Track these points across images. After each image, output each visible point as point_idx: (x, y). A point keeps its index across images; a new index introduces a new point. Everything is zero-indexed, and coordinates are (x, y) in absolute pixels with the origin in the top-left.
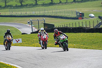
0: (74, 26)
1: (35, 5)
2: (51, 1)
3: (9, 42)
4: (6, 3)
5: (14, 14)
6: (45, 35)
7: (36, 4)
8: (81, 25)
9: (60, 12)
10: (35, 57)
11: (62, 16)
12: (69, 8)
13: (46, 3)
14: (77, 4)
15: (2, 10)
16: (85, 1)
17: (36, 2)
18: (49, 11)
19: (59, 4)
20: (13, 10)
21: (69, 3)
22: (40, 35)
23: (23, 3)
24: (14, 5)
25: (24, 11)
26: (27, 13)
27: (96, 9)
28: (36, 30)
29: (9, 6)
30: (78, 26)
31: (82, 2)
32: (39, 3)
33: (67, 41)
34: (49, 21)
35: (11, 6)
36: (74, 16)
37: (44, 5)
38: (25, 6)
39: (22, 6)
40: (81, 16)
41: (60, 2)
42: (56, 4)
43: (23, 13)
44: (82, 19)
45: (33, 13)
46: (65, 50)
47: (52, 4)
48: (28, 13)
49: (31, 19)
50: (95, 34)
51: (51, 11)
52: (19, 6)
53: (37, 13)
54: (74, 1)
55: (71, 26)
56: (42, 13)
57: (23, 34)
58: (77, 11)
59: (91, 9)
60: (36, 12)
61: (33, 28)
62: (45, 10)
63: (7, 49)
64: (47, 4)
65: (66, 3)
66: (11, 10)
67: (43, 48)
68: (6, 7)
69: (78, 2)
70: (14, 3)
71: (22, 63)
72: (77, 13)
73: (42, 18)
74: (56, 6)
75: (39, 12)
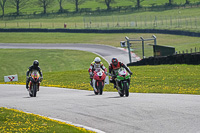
1: (136, 8)
2: (168, 1)
3: (35, 83)
4: (77, 5)
5: (94, 26)
7: (138, 8)
9: (187, 23)
11: (192, 30)
15: (70, 18)
18: (164, 21)
19: (184, 6)
20: (92, 18)
24: (94, 9)
25: (113, 20)
26: (120, 24)
28: (138, 59)
29: (83, 10)
32: (144, 4)
34: (164, 41)
35: (87, 11)
37: (154, 8)
38: (115, 10)
39: (109, 11)
41: (187, 3)
42: (178, 6)
43: (113, 25)
45: (131, 25)
47: (170, 6)
48: (123, 25)
49: (128, 36)
51: (169, 21)
52: (104, 11)
53: (141, 25)
56: (149, 25)
60: (139, 23)
62: (156, 19)
64: (160, 7)
67: (96, 93)
68: (78, 12)
70: (93, 5)
73: (149, 35)
74: (179, 11)
75: (143, 23)
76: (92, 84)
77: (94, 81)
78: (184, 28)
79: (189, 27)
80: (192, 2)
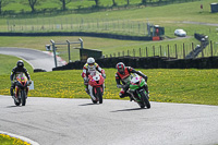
0: (144, 56)
1: (61, 11)
2: (94, 3)
3: (22, 88)
5: (17, 29)
6: (98, 74)
7: (64, 10)
8: (158, 53)
9: (114, 26)
10: (62, 120)
11: (119, 33)
12: (133, 17)
13: (85, 6)
14: (149, 8)
16: (166, 3)
17: (64, 4)
18: (91, 24)
19: (111, 8)
21: (132, 6)
22: (88, 74)
23: (36, 7)
24: (18, 11)
25: (38, 23)
26: (45, 26)
27: (189, 20)
28: (64, 63)
29: (6, 13)
30: (151, 55)
31: (159, 3)
32: (70, 6)
33: (145, 87)
35: (11, 14)
36: (144, 32)
37: (80, 10)
38: (39, 12)
39: (34, 13)
40: (159, 33)
41: (115, 5)
42: (106, 8)
43: (37, 28)
44: (161, 39)
45: (57, 28)
46: (142, 107)
47: (97, 8)
48: (48, 28)
49: (53, 39)
50: (186, 71)
51: (95, 24)
52: (28, 13)
53: (67, 27)
54: (144, 2)
55: (137, 55)
56: (75, 27)
57: (35, 71)
58: (150, 23)
59: (179, 18)
60: (64, 26)
61: (58, 59)
62: (82, 22)
63: (18, 104)
64: (86, 9)
65: (126, 6)
66: (11, 21)
67: (95, 102)
68: (1, 14)
69: (152, 4)
70: (17, 7)
71: (35, 132)
72: (149, 27)
73: (75, 38)
74: (106, 14)
75: (69, 26)
76: (88, 92)
77: (90, 87)
78: (111, 31)
79: (116, 29)
80: (119, 4)
